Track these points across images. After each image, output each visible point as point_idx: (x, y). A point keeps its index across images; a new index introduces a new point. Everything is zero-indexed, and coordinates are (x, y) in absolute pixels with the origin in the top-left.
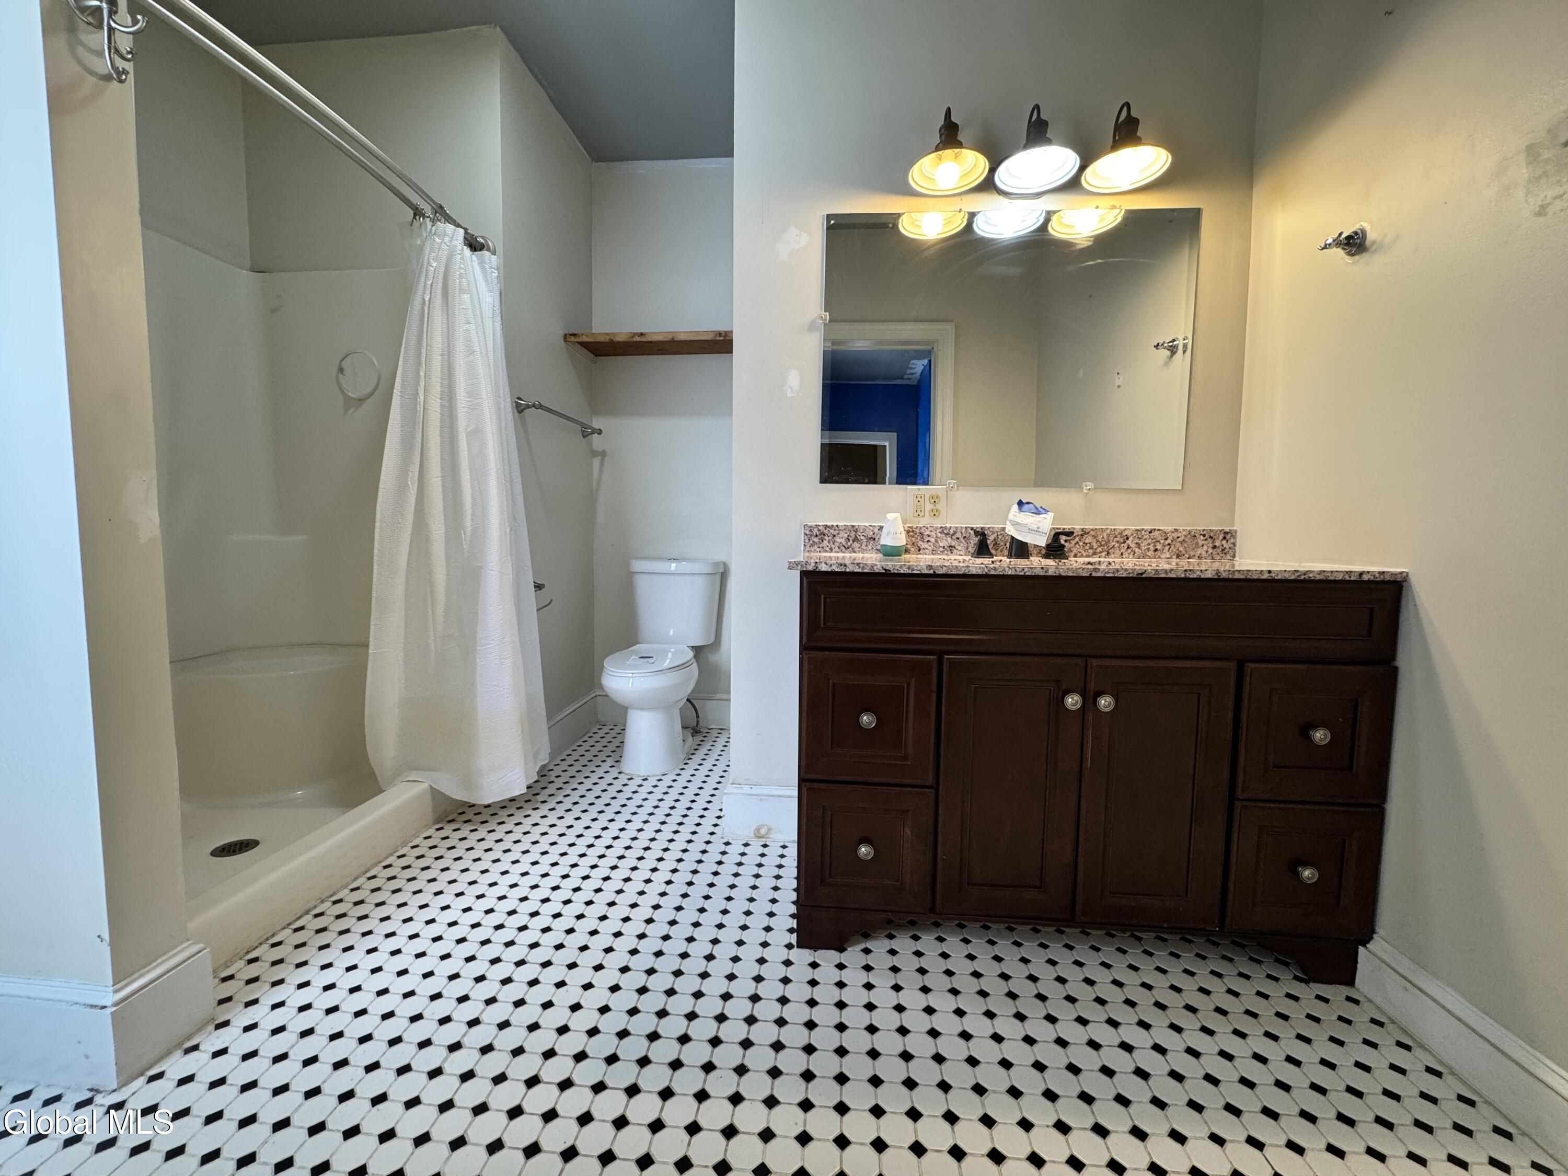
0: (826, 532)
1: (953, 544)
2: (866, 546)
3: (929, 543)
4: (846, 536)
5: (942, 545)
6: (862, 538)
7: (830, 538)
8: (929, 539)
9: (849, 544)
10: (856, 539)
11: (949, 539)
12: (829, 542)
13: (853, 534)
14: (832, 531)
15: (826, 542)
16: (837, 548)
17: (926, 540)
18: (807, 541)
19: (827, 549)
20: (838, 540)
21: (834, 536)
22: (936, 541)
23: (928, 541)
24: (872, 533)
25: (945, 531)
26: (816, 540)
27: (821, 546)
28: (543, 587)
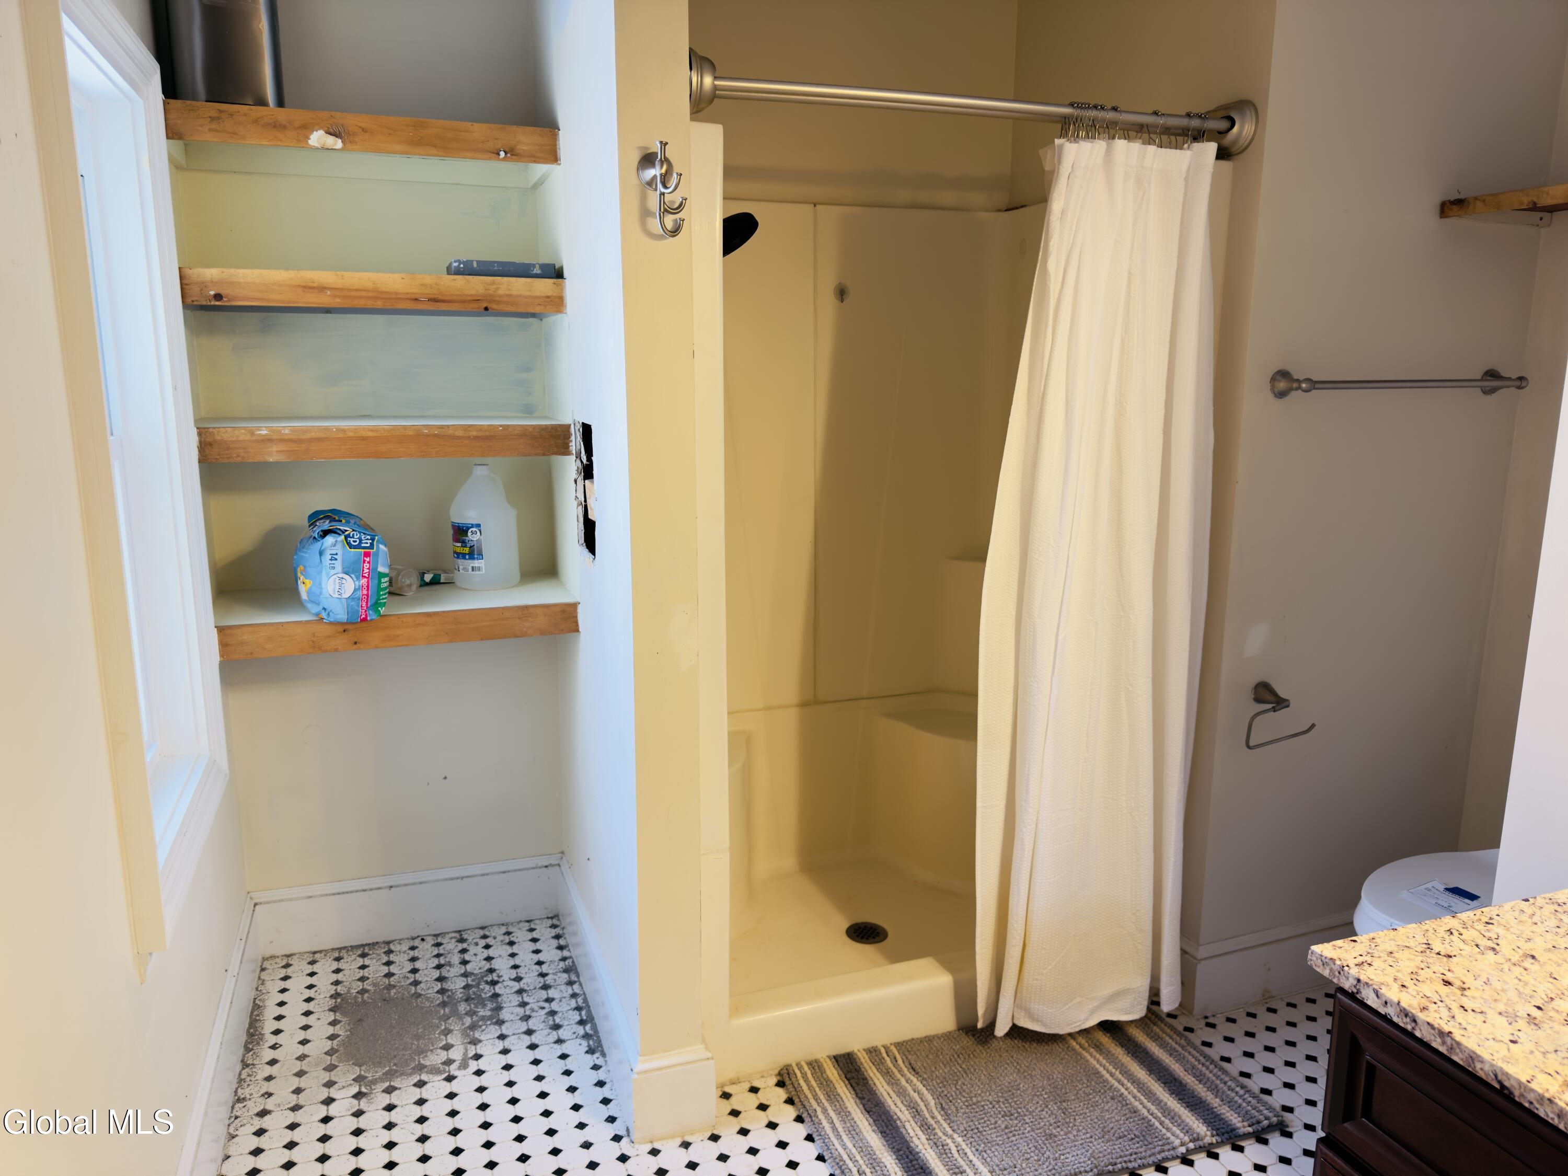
28: (1286, 704)
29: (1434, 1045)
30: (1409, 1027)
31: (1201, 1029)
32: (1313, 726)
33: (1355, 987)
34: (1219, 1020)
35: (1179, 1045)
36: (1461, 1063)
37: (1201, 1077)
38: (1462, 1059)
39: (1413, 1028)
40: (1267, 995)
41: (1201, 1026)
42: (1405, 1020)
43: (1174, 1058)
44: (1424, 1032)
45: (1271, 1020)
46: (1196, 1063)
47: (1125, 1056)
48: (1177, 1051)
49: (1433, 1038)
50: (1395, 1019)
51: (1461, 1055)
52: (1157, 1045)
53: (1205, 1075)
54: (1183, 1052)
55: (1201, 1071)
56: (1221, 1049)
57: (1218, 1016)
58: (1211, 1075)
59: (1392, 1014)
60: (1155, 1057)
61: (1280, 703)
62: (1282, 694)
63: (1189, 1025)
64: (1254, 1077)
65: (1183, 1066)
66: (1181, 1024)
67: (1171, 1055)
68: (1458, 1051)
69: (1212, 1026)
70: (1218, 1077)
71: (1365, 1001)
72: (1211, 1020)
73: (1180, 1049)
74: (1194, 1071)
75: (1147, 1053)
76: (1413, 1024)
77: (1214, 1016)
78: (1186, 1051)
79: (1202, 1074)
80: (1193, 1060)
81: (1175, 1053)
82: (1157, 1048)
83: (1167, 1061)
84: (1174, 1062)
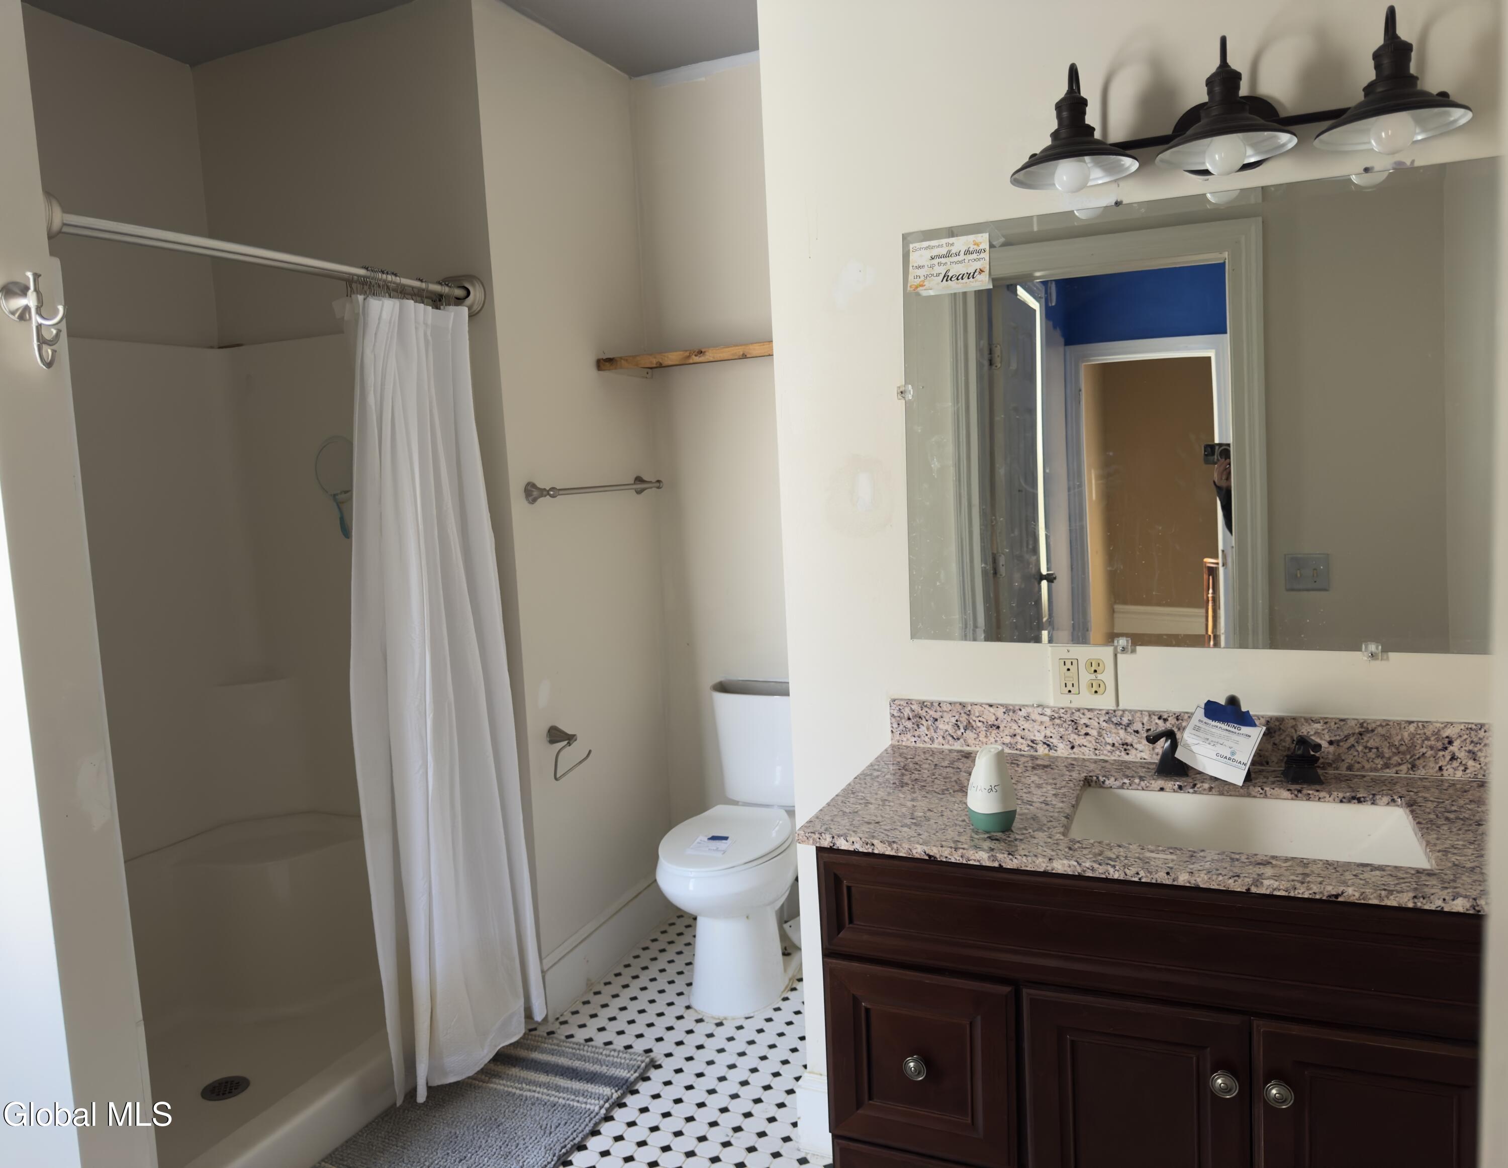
0: (923, 713)
1: (1129, 740)
2: (986, 736)
3: (1088, 737)
4: (953, 720)
5: (1110, 740)
6: (980, 724)
7: (930, 723)
8: (1088, 730)
9: (959, 733)
10: (969, 726)
11: (1122, 732)
12: (928, 729)
13: (964, 718)
14: (932, 713)
15: (923, 729)
16: (940, 738)
17: (1083, 732)
18: (895, 725)
19: (926, 739)
20: (941, 725)
21: (936, 720)
22: (1100, 735)
23: (1087, 734)
24: (993, 718)
25: (1114, 720)
26: (909, 724)
27: (917, 733)
28: (575, 738)
29: (887, 853)
30: (870, 850)
31: (559, 1028)
32: (590, 752)
33: (831, 842)
34: (567, 1016)
35: (554, 1045)
36: (905, 855)
37: (584, 1058)
38: (905, 853)
39: (873, 849)
40: (589, 984)
41: (557, 1027)
42: (867, 847)
43: (557, 1055)
44: (879, 849)
45: (601, 999)
46: (574, 1051)
47: (522, 1071)
48: (556, 1050)
49: (885, 849)
50: (861, 850)
51: (903, 851)
52: (539, 1053)
53: (584, 1056)
54: (560, 1048)
55: (581, 1055)
56: (581, 1035)
57: (565, 1013)
58: (589, 1054)
59: (858, 848)
60: (542, 1062)
61: (570, 739)
62: (570, 732)
63: (549, 1030)
64: (615, 1042)
65: (567, 1057)
66: (544, 1032)
67: (553, 1054)
68: (901, 849)
69: (565, 1022)
70: (594, 1053)
71: (840, 848)
72: (562, 1019)
73: (556, 1047)
74: (576, 1057)
75: (536, 1062)
76: (873, 847)
77: (561, 1015)
78: (561, 1046)
79: (582, 1056)
80: (570, 1050)
81: (556, 1052)
82: (540, 1054)
83: (553, 1059)
84: (558, 1058)
